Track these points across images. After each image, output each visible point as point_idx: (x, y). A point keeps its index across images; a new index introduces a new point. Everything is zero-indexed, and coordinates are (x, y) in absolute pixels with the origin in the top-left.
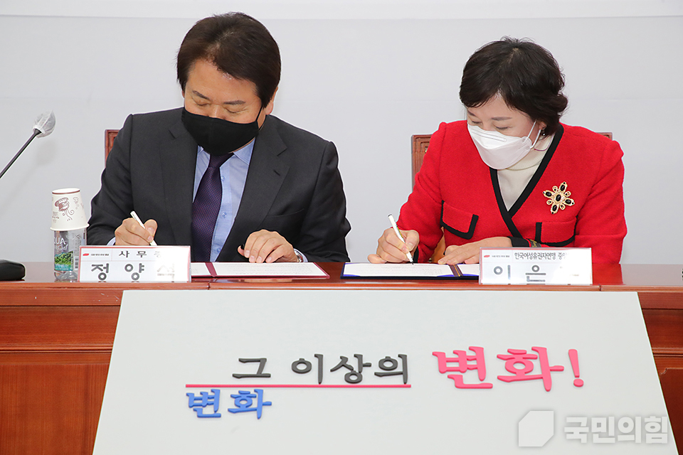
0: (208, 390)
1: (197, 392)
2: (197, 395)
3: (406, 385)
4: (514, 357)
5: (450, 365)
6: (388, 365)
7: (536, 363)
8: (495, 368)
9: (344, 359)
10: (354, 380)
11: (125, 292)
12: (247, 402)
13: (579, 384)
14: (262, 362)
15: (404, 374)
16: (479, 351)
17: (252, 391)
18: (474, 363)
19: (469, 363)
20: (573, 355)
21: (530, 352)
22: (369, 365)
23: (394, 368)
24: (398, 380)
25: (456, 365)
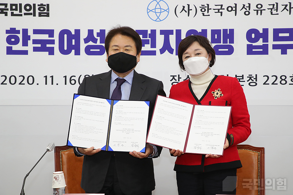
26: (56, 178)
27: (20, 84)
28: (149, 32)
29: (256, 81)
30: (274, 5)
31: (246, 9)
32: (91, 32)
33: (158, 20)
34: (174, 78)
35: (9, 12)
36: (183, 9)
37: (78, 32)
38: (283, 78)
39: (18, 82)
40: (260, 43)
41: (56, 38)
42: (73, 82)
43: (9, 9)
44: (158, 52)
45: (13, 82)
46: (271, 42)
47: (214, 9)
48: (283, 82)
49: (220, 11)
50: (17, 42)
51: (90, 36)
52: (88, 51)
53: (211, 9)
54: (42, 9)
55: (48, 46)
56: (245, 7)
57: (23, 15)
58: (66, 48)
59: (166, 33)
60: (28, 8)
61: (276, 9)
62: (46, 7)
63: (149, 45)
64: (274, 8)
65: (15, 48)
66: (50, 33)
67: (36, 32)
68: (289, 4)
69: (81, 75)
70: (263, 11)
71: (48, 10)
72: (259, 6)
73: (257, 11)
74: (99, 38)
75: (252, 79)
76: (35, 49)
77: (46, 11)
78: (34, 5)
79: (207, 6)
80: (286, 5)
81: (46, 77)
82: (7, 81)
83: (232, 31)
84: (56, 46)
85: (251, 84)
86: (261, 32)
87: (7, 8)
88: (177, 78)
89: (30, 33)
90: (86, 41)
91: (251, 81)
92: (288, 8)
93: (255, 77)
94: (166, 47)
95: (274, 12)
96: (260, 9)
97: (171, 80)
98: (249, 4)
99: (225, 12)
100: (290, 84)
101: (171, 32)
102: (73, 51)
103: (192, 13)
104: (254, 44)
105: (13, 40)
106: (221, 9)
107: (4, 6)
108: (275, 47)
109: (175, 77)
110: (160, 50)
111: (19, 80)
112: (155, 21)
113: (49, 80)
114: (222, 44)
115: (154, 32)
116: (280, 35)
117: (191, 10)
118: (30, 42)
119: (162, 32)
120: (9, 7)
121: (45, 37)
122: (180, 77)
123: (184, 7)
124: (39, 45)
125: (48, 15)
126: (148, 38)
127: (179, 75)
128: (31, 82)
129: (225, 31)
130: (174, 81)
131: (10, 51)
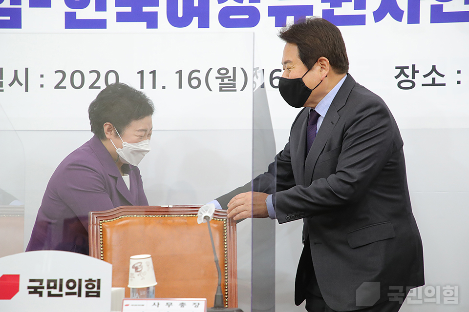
26: (136, 269)
27: (90, 87)
34: (402, 72)
39: (88, 83)
42: (195, 83)
44: (370, 18)
45: (77, 83)
50: (84, 3)
52: (225, 19)
55: (145, 9)
58: (180, 14)
63: (352, 4)
65: (82, 14)
69: (211, 69)
76: (121, 17)
81: (141, 73)
82: (67, 82)
84: (162, 10)
88: (409, 72)
97: (397, 77)
102: (195, 20)
109: (405, 70)
110: (374, 13)
111: (90, 79)
113: (148, 79)
118: (110, 3)
122: (416, 69)
124: (129, 9)
127: (414, 66)
130: (402, 77)
131: (71, 22)
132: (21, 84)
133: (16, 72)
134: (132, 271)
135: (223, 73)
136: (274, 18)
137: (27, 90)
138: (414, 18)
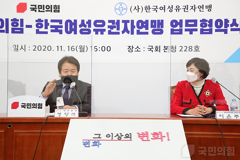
0: (87, 141)
1: (85, 141)
2: (85, 142)
3: (131, 140)
4: (155, 134)
5: (141, 136)
6: (127, 135)
7: (160, 135)
8: (151, 136)
9: (118, 134)
10: (119, 139)
11: (71, 119)
12: (96, 144)
13: (169, 140)
14: (100, 135)
15: (131, 137)
16: (147, 132)
17: (97, 141)
18: (146, 135)
19: (145, 135)
20: (168, 133)
21: (158, 133)
22: (123, 136)
23: (128, 136)
24: (129, 139)
25: (142, 136)
26: (58, 101)
27: (44, 50)
28: (116, 21)
29: (176, 49)
30: (186, 6)
31: (170, 9)
32: (83, 21)
33: (121, 14)
34: (129, 48)
35: (37, 10)
36: (135, 8)
37: (75, 21)
38: (191, 47)
40: (178, 28)
41: (63, 24)
42: (73, 49)
43: (37, 8)
44: (121, 33)
45: (40, 49)
46: (184, 27)
47: (152, 9)
48: (191, 50)
49: (156, 9)
50: (41, 27)
51: (83, 24)
52: (81, 32)
53: (151, 8)
54: (55, 8)
55: (59, 29)
56: (170, 7)
57: (45, 11)
58: (69, 30)
59: (126, 22)
60: (48, 7)
61: (187, 8)
62: (58, 7)
63: (116, 29)
64: (186, 8)
65: (41, 30)
66: (60, 21)
67: (52, 21)
68: (194, 6)
69: (77, 46)
70: (180, 10)
71: (59, 9)
72: (178, 7)
73: (177, 9)
74: (87, 25)
75: (173, 48)
76: (52, 31)
77: (58, 9)
78: (51, 6)
79: (148, 6)
80: (193, 7)
81: (58, 47)
82: (36, 49)
83: (162, 21)
84: (63, 29)
85: (173, 51)
86: (179, 21)
87: (36, 7)
88: (131, 47)
89: (49, 22)
90: (80, 26)
91: (172, 49)
92: (193, 8)
93: (175, 47)
94: (126, 30)
95: (186, 10)
96: (178, 9)
97: (128, 49)
98: (172, 6)
99: (158, 10)
100: (194, 51)
101: (128, 21)
102: (73, 32)
103: (140, 10)
104: (175, 28)
105: (39, 26)
106: (156, 8)
107: (35, 6)
108: (186, 30)
109: (130, 47)
110: (122, 31)
111: (43, 48)
112: (119, 15)
113: (60, 48)
114: (157, 28)
115: (118, 21)
116: (189, 23)
117: (140, 9)
118: (49, 27)
119: (123, 21)
120: (37, 7)
121: (57, 24)
122: (133, 47)
123: (135, 7)
124: (54, 29)
125: (59, 11)
126: (115, 25)
127: (132, 46)
128: (49, 49)
129: (159, 21)
130: (130, 49)
131: (38, 32)
132: (23, 49)
133: (22, 46)
134: (57, 101)
135: (81, 47)
136: (95, 32)
137: (25, 51)
138: (132, 33)
